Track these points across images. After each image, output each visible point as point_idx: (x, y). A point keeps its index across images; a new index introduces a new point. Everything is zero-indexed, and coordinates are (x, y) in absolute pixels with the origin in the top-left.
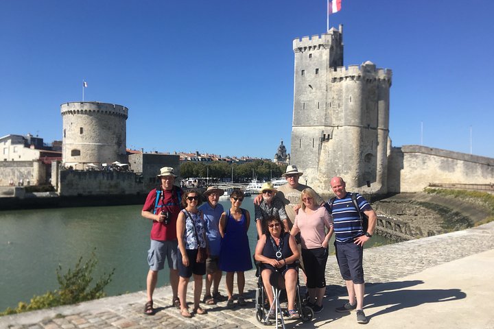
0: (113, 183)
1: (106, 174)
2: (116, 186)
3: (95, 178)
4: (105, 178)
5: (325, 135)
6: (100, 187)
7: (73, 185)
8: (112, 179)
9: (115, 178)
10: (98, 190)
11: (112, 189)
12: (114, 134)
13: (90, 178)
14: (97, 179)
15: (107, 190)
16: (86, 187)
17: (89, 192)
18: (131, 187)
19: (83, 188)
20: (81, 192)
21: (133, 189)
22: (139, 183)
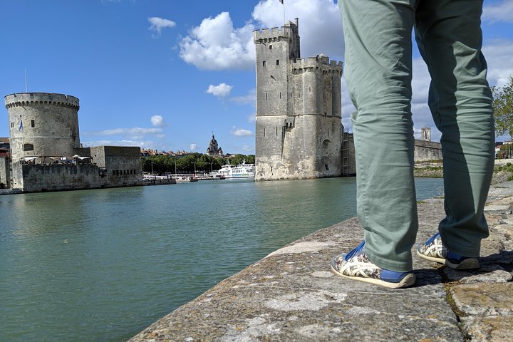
0: (76, 177)
1: (69, 168)
2: (80, 180)
3: (59, 172)
4: (69, 172)
5: (287, 123)
6: (64, 182)
7: (36, 180)
8: (75, 172)
9: (78, 172)
10: (63, 184)
11: (77, 184)
12: (68, 126)
13: (53, 172)
14: (61, 173)
15: (71, 184)
16: (49, 182)
17: (53, 187)
18: (95, 181)
19: (47, 183)
20: (45, 186)
21: (97, 183)
22: (103, 176)
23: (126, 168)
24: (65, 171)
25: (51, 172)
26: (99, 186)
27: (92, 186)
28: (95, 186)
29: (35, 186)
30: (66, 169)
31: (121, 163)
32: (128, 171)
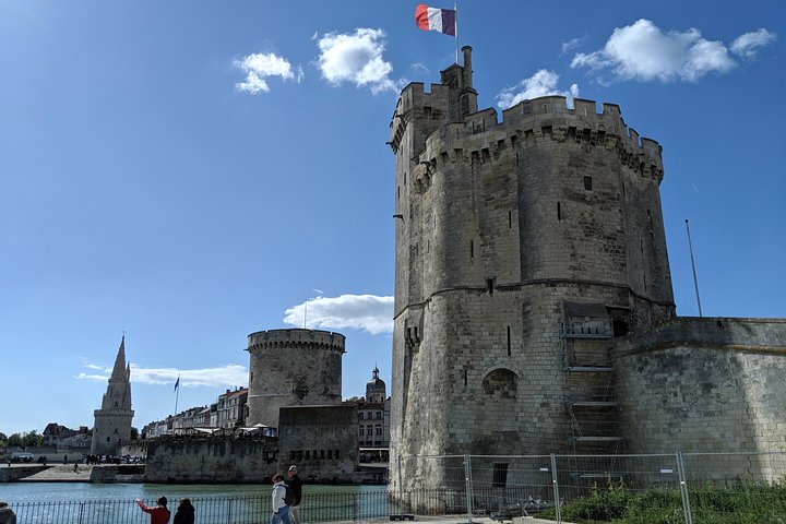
0: (223, 460)
1: (213, 447)
2: (228, 466)
3: (196, 452)
4: (212, 453)
5: (409, 330)
6: (202, 468)
7: (163, 464)
8: (222, 454)
9: (227, 452)
10: (200, 473)
11: (222, 473)
12: (290, 376)
13: (188, 452)
14: (199, 454)
15: (213, 473)
16: (181, 467)
17: (184, 476)
18: (254, 469)
19: (178, 470)
20: (173, 474)
21: (258, 472)
22: (269, 461)
23: (319, 447)
24: (206, 451)
25: (185, 452)
26: (261, 478)
27: (246, 478)
28: (253, 478)
29: (159, 473)
30: (209, 447)
31: (310, 437)
32: (322, 452)
